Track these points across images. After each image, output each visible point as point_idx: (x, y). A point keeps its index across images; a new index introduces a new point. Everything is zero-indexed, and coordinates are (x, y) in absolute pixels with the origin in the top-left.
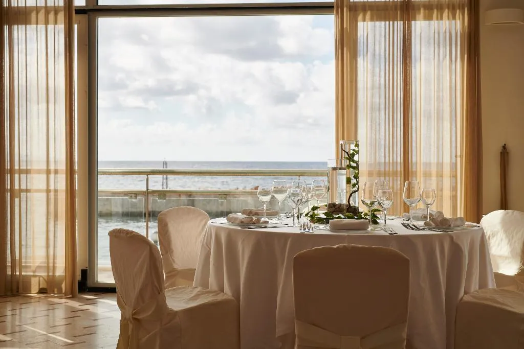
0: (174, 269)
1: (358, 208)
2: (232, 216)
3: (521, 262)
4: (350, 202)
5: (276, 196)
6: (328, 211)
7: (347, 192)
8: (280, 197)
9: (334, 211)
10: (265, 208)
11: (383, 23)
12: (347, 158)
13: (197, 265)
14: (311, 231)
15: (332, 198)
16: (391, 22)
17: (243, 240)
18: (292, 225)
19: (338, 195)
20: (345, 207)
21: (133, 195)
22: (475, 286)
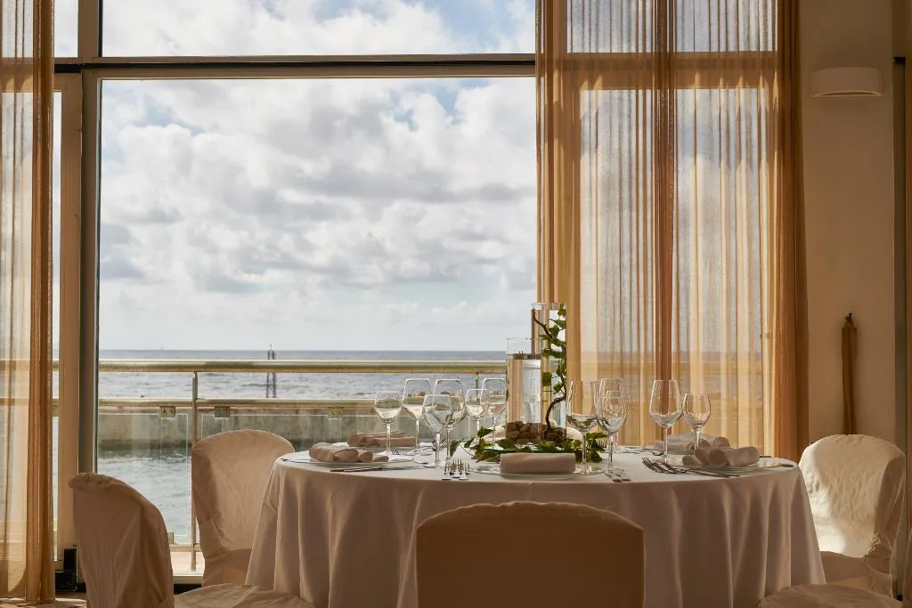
0: (222, 548)
1: (565, 430)
2: (319, 447)
3: (875, 532)
4: (550, 420)
5: (411, 408)
6: (507, 437)
7: (543, 401)
8: (416, 411)
9: (518, 438)
10: (389, 432)
11: (625, 92)
12: (543, 336)
13: (255, 544)
14: (464, 477)
15: (514, 413)
16: (641, 92)
17: (334, 496)
18: (433, 464)
19: (524, 407)
20: (539, 430)
21: (168, 410)
22: (784, 579)
